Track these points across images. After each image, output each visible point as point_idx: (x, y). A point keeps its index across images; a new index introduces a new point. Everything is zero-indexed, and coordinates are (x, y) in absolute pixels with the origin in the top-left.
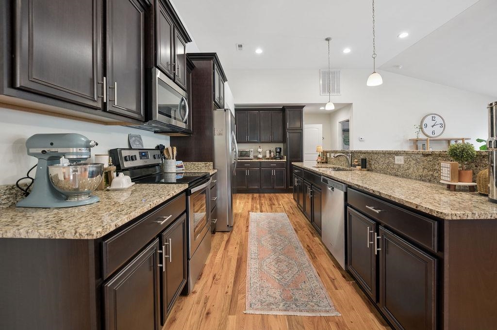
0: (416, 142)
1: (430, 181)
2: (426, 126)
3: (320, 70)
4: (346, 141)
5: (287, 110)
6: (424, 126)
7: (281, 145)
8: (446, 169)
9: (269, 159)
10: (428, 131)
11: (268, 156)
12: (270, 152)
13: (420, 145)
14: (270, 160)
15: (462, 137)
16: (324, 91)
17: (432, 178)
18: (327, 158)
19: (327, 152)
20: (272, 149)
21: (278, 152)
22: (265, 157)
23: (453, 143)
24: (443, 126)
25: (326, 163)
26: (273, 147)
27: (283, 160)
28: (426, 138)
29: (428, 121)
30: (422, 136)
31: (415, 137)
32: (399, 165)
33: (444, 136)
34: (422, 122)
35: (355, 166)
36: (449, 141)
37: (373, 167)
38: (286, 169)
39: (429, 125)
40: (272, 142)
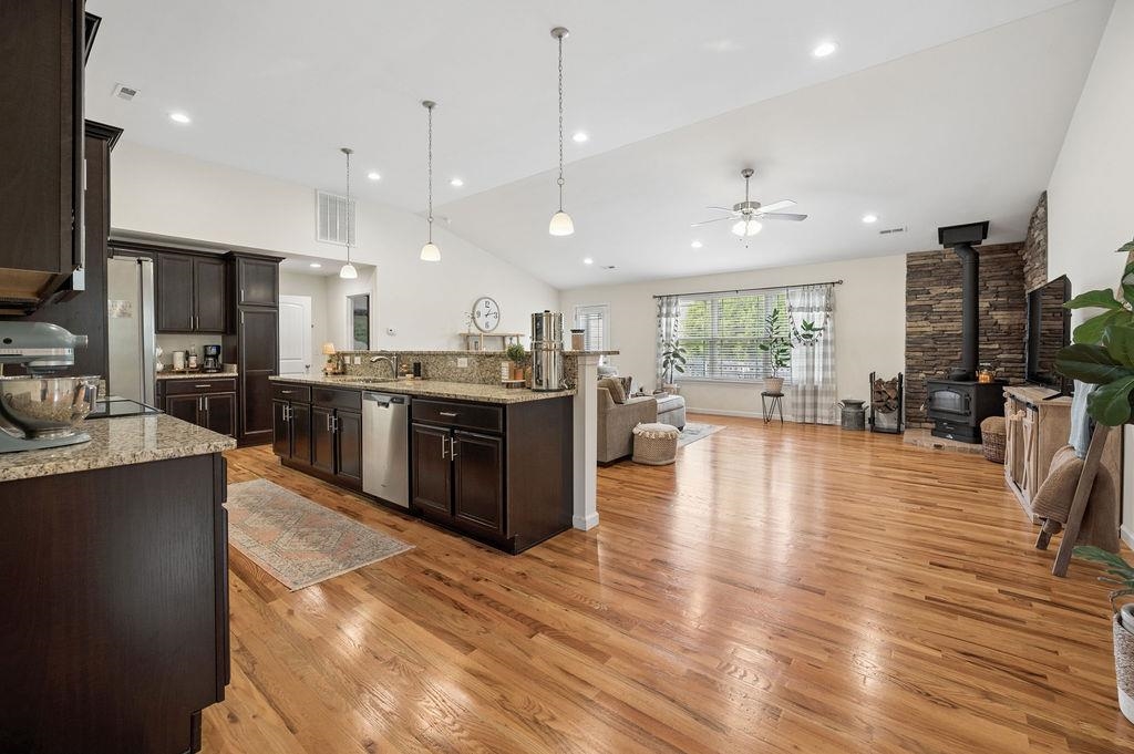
0: (467, 337)
1: (492, 384)
2: (479, 314)
3: (316, 190)
4: (362, 333)
5: (241, 260)
6: (476, 315)
7: (218, 340)
8: (505, 367)
9: (183, 372)
10: (481, 321)
11: (179, 364)
12: (187, 356)
13: (472, 344)
14: (186, 376)
15: (517, 333)
16: (324, 234)
17: (494, 380)
18: (344, 365)
19: (344, 354)
20: (192, 349)
21: (212, 356)
22: (169, 368)
23: (508, 342)
24: (497, 316)
25: (344, 373)
26: (195, 343)
27: (230, 375)
28: (478, 332)
29: (481, 307)
30: (474, 330)
31: (467, 332)
32: (463, 369)
33: (498, 331)
34: (474, 308)
35: (403, 374)
36: (503, 338)
37: (430, 374)
38: (238, 393)
39: (483, 313)
40: (194, 331)
